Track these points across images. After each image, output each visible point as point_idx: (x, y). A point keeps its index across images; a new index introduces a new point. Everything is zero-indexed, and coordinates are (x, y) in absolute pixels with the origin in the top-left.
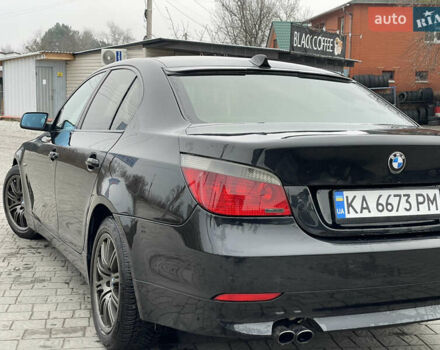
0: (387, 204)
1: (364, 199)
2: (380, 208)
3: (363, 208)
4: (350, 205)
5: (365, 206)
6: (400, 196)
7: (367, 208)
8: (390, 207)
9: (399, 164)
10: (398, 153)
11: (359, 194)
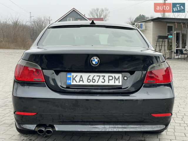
0: (93, 79)
1: (81, 77)
2: (89, 81)
3: (80, 81)
4: (74, 79)
5: (81, 79)
6: (100, 76)
7: (83, 81)
8: (94, 81)
9: (96, 62)
10: (95, 58)
11: (79, 74)
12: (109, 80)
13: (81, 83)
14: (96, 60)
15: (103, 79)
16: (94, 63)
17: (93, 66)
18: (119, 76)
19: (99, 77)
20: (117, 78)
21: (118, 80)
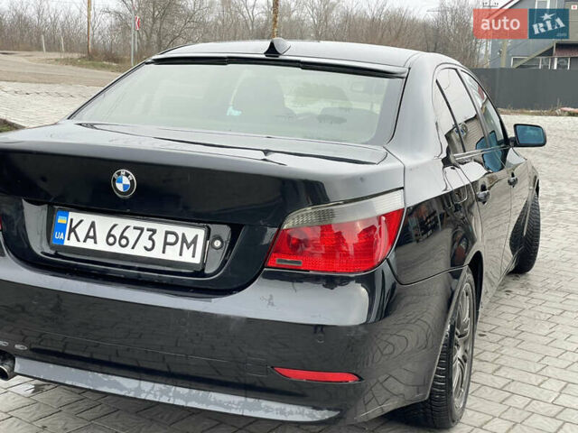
0: (122, 237)
1: (93, 225)
2: (111, 240)
4: (72, 230)
5: (91, 234)
6: (142, 230)
7: (94, 237)
9: (125, 186)
10: (123, 172)
12: (166, 243)
13: (90, 245)
14: (126, 181)
15: (150, 238)
16: (120, 187)
17: (119, 196)
18: (197, 236)
19: (139, 231)
20: (189, 241)
21: (192, 246)
